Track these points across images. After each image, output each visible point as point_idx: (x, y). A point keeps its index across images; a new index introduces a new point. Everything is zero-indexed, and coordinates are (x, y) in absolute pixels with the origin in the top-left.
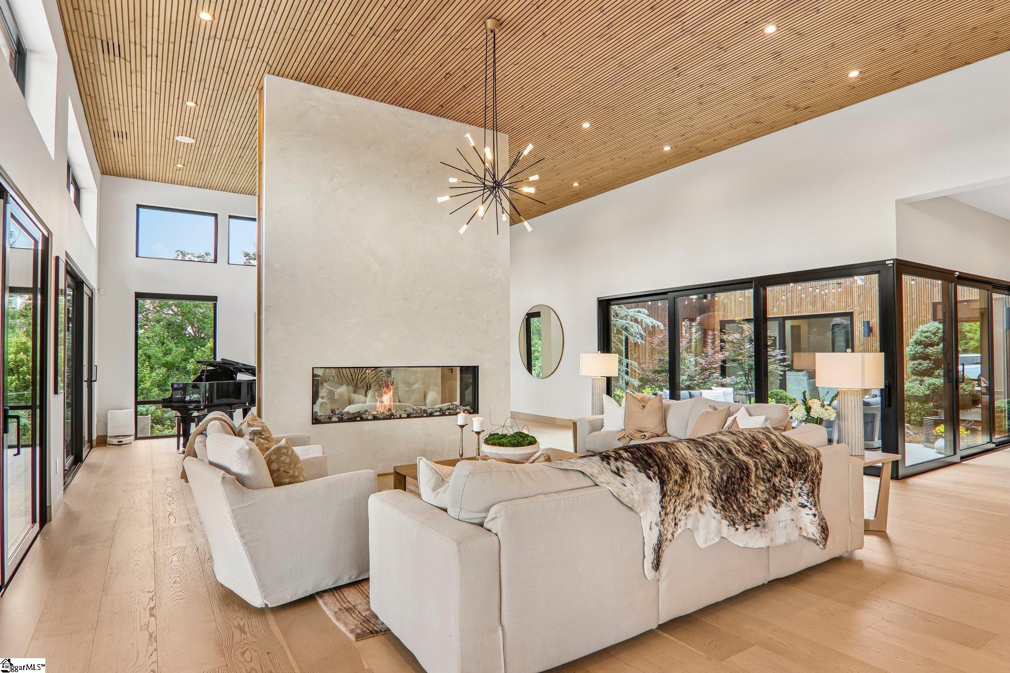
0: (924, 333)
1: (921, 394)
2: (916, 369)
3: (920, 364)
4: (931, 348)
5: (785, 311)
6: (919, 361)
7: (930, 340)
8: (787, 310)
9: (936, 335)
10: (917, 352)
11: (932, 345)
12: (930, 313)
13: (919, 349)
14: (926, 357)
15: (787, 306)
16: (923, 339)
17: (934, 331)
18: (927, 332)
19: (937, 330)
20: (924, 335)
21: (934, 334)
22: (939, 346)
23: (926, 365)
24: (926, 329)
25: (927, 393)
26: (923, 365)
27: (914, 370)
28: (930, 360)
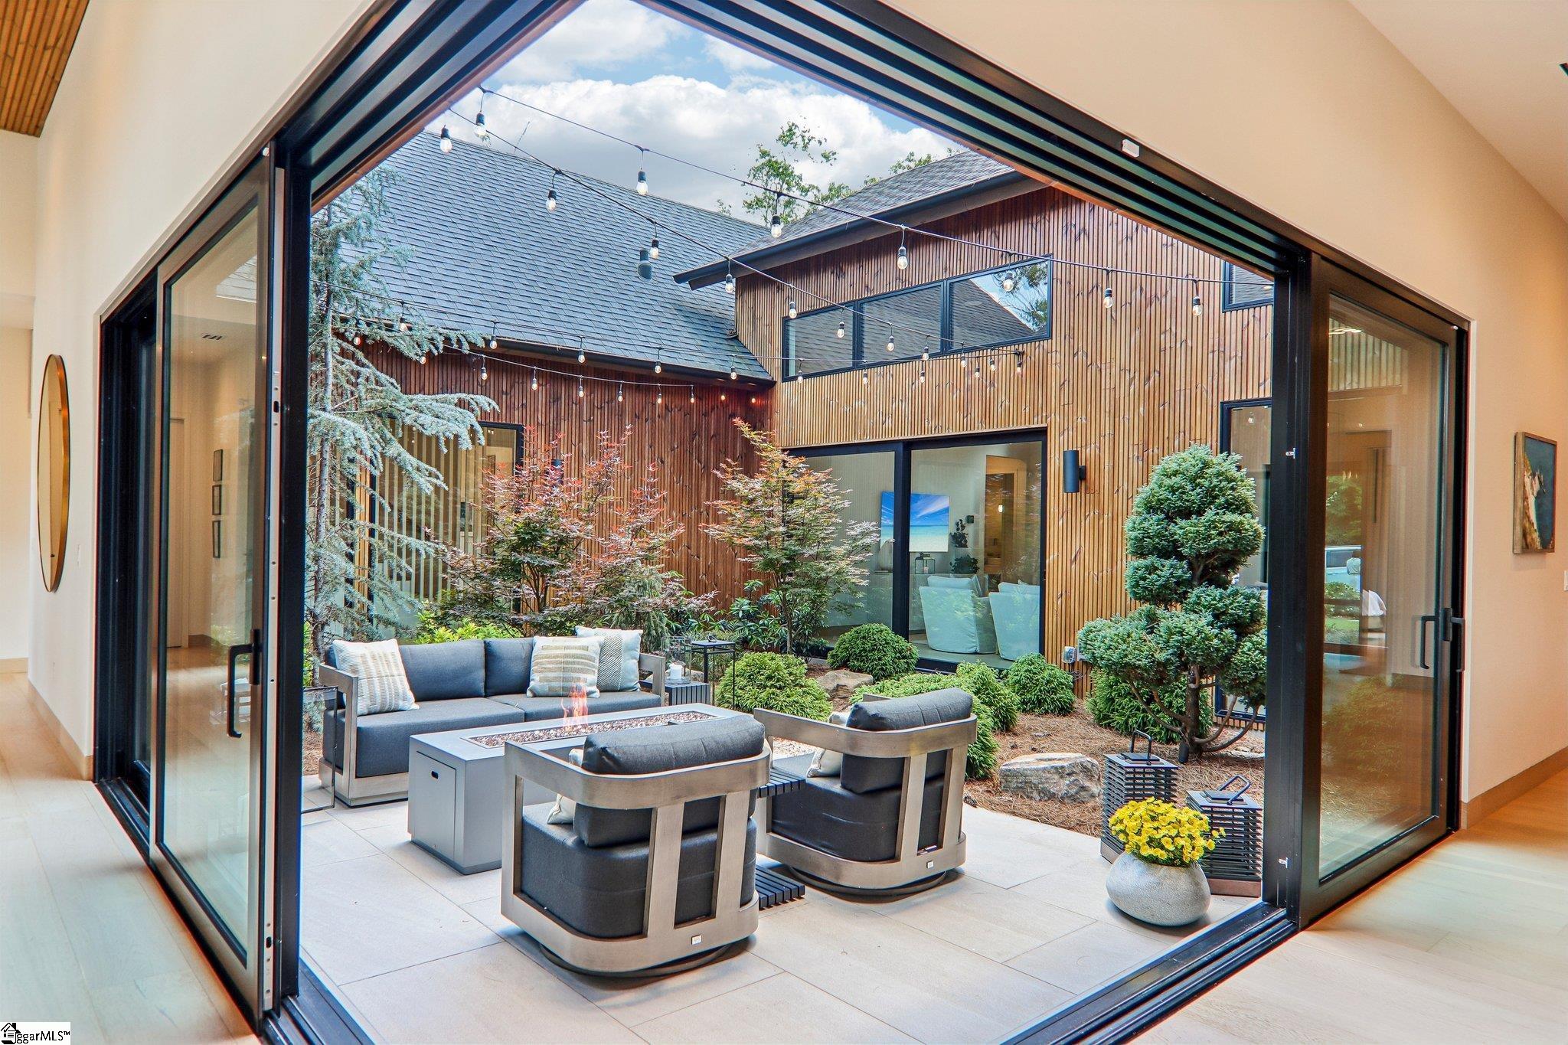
0: (1169, 476)
1: (1143, 662)
2: (1141, 582)
3: (1152, 569)
4: (1183, 523)
5: (908, 427)
6: (1151, 560)
7: (1181, 499)
8: (913, 425)
9: (1198, 485)
10: (1145, 531)
11: (1186, 513)
12: (1214, 429)
13: (1153, 524)
14: (1170, 550)
15: (913, 414)
16: (1164, 494)
17: (1193, 471)
18: (1175, 473)
19: (1202, 469)
20: (1168, 482)
21: (1193, 480)
22: (1202, 515)
23: (1166, 572)
24: (1174, 467)
25: (1161, 656)
26: (1159, 572)
27: (1137, 585)
28: (1181, 557)
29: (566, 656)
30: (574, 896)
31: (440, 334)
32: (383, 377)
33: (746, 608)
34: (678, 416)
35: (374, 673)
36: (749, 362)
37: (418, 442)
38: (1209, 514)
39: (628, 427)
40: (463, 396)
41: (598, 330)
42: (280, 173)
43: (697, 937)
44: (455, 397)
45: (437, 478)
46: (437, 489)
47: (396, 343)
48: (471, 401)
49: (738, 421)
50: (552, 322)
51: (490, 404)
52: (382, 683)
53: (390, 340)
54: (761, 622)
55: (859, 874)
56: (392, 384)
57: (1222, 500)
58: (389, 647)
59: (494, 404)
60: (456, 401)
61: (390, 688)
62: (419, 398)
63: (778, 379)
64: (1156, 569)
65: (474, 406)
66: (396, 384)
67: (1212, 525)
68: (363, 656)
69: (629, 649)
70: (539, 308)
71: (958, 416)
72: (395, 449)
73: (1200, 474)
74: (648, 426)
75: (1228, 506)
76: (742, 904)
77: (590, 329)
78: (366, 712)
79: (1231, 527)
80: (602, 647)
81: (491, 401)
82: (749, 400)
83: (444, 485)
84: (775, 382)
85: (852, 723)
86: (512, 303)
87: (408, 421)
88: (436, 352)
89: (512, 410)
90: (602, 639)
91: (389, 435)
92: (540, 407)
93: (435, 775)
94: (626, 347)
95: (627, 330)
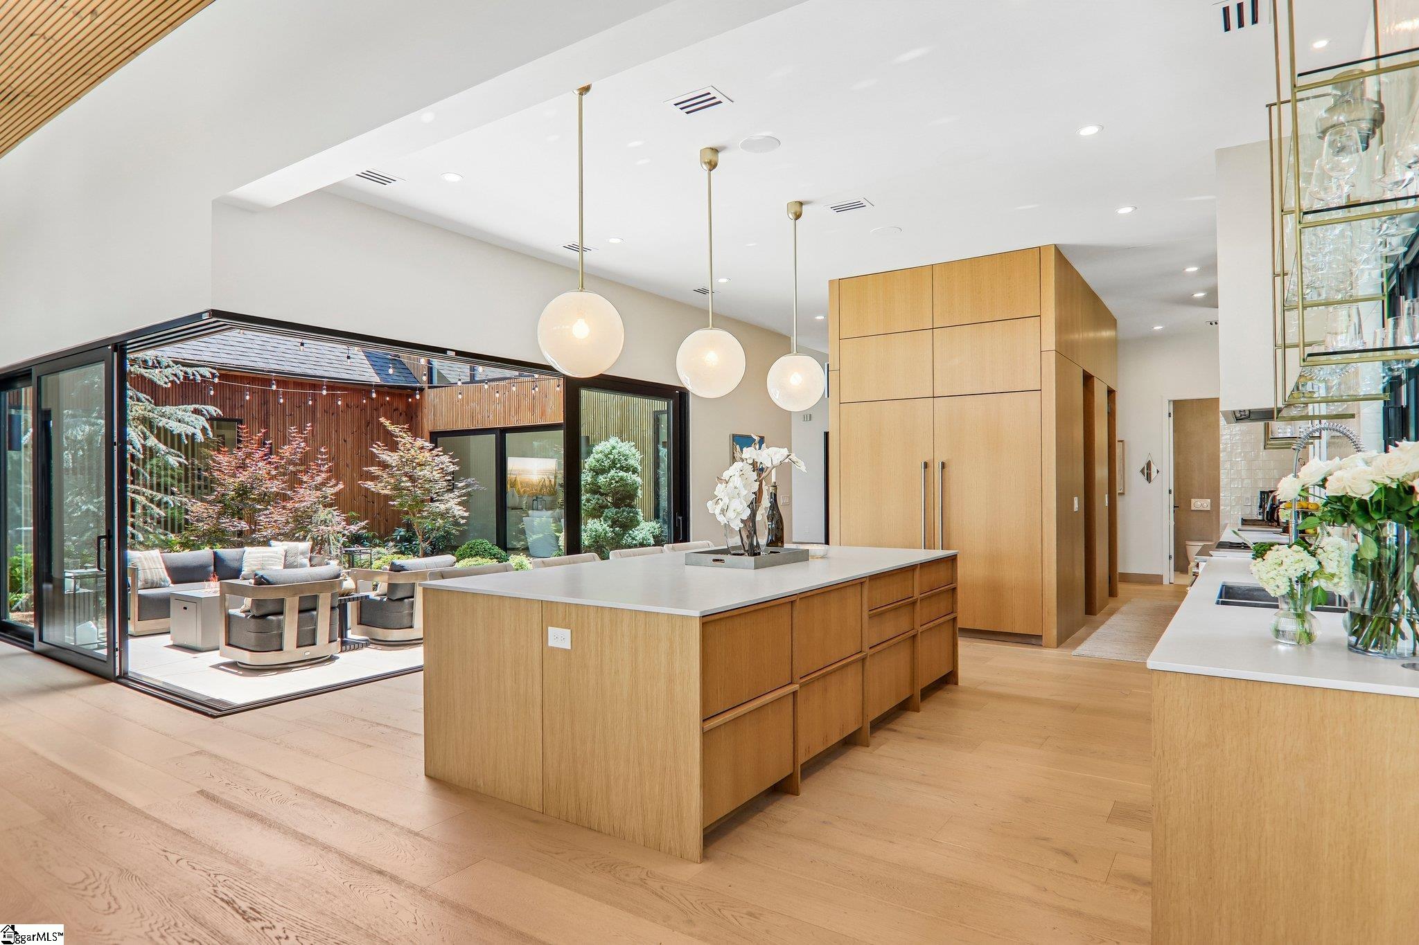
5: (502, 420)
8: (505, 418)
14: (597, 490)
15: (505, 412)
21: (606, 456)
28: (601, 494)
29: (263, 557)
30: (251, 638)
31: (181, 370)
32: (141, 395)
33: (402, 533)
34: (357, 412)
35: (146, 567)
36: (406, 375)
37: (165, 436)
38: (612, 472)
39: (308, 425)
40: (197, 406)
41: (296, 356)
42: (115, 354)
43: (308, 652)
44: (191, 407)
45: (181, 457)
46: (179, 463)
47: (151, 376)
48: (203, 410)
49: (382, 420)
50: (260, 352)
51: (216, 411)
52: (151, 572)
53: (147, 375)
54: (414, 543)
55: (396, 635)
56: (148, 400)
57: (619, 465)
58: (156, 553)
59: (218, 410)
60: (192, 410)
61: (156, 575)
62: (168, 409)
63: (426, 386)
64: (591, 500)
65: (205, 412)
66: (150, 399)
67: (613, 478)
68: (139, 558)
69: (303, 553)
70: (252, 341)
71: (529, 414)
72: (152, 441)
73: (611, 453)
74: (334, 417)
75: (622, 468)
76: (330, 642)
77: (290, 356)
78: (143, 587)
79: (621, 479)
80: (286, 552)
81: (216, 409)
82: (408, 400)
83: (185, 462)
84: (424, 389)
85: (391, 570)
86: (232, 338)
87: (161, 424)
88: (178, 382)
89: (234, 410)
90: (286, 547)
91: (148, 433)
92: (254, 407)
93: (185, 608)
94: (316, 367)
95: (317, 355)
